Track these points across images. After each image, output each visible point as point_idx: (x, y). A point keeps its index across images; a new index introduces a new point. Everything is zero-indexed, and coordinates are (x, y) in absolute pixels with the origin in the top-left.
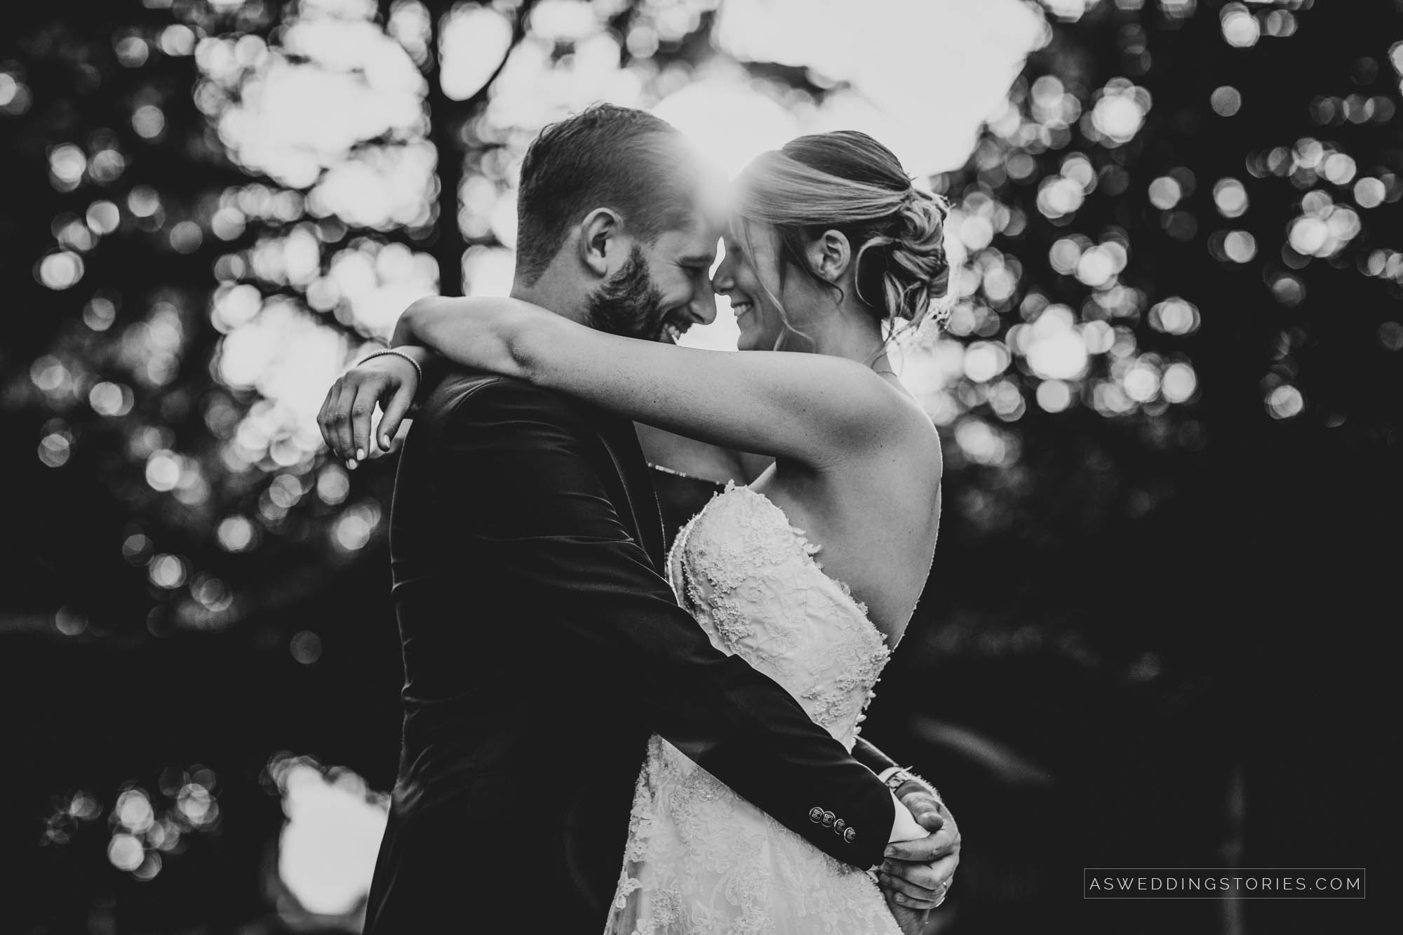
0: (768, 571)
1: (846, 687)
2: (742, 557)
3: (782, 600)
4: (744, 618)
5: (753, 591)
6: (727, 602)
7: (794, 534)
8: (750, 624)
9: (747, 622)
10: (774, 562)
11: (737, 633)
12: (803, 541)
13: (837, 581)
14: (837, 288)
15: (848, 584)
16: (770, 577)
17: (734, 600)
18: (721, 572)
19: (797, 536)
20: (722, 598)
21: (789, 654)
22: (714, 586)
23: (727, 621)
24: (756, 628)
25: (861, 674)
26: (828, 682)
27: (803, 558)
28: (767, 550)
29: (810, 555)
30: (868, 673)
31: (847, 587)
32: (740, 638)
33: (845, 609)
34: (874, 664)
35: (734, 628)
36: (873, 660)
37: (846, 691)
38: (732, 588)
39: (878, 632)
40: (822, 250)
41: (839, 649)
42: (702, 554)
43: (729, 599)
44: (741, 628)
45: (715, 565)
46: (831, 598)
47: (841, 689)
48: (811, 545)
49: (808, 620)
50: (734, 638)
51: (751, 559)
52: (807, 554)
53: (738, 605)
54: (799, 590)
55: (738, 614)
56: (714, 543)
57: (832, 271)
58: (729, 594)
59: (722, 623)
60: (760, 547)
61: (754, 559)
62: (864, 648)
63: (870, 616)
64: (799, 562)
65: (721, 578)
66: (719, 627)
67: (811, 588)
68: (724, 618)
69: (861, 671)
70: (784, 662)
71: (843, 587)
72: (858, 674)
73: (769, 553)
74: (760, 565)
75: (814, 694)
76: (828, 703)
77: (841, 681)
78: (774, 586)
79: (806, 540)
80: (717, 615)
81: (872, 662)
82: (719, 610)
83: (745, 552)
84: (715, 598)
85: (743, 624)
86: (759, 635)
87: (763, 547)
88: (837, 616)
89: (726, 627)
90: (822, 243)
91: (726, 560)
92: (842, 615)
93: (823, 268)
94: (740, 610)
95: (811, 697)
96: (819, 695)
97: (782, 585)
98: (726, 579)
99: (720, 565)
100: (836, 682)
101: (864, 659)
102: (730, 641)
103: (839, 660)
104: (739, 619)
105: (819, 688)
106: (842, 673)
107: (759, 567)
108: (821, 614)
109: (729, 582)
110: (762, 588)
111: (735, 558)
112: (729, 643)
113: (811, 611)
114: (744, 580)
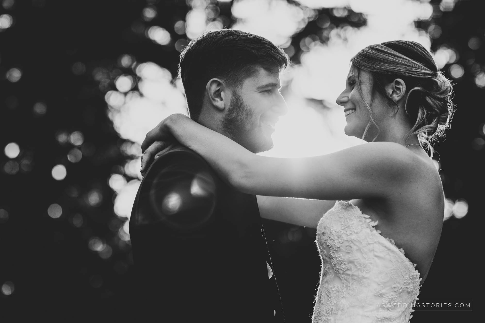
0: (354, 237)
1: (398, 291)
2: (341, 232)
3: (362, 250)
4: (345, 261)
5: (348, 247)
6: (336, 255)
7: (364, 217)
8: (348, 264)
9: (346, 263)
10: (356, 232)
11: (343, 269)
12: (369, 220)
13: (388, 238)
14: (397, 106)
15: (393, 239)
16: (355, 240)
17: (339, 253)
18: (333, 240)
19: (366, 218)
20: (334, 253)
21: (367, 276)
22: (330, 248)
23: (337, 264)
24: (351, 265)
25: (405, 285)
26: (388, 288)
27: (370, 229)
28: (352, 227)
29: (373, 227)
30: (409, 284)
31: (393, 241)
32: (344, 271)
33: (393, 252)
34: (412, 280)
35: (341, 267)
36: (411, 278)
37: (398, 292)
38: (338, 247)
39: (412, 263)
40: (393, 88)
41: (392, 272)
42: (324, 234)
43: (337, 253)
44: (343, 266)
45: (330, 238)
46: (386, 247)
47: (395, 291)
48: (373, 222)
49: (376, 259)
50: (342, 272)
51: (345, 232)
52: (371, 226)
53: (341, 255)
54: (369, 244)
55: (342, 259)
56: (328, 228)
57: (396, 97)
58: (337, 251)
59: (335, 265)
60: (349, 226)
61: (347, 232)
62: (405, 271)
63: (406, 255)
64: (368, 230)
65: (332, 243)
66: (334, 268)
67: (375, 242)
68: (336, 263)
69: (405, 283)
70: (364, 280)
71: (391, 241)
72: (403, 284)
73: (353, 228)
74: (350, 234)
75: (381, 294)
76: (389, 298)
77: (394, 288)
78: (357, 244)
79: (371, 220)
80: (333, 262)
81: (410, 279)
82: (334, 259)
83: (342, 229)
84: (331, 253)
85: (345, 264)
86: (353, 269)
87: (350, 225)
88: (390, 255)
89: (337, 267)
90: (393, 84)
91: (334, 234)
92: (392, 254)
93: (391, 95)
94: (342, 257)
95: (379, 296)
96: (384, 295)
97: (361, 243)
98: (334, 244)
99: (332, 237)
100: (392, 288)
101: (406, 277)
102: (340, 273)
103: (393, 277)
104: (343, 262)
105: (383, 291)
106: (395, 284)
107: (349, 235)
108: (381, 255)
109: (336, 245)
110: (352, 245)
111: (338, 232)
112: (339, 275)
113: (376, 254)
114: (343, 242)
